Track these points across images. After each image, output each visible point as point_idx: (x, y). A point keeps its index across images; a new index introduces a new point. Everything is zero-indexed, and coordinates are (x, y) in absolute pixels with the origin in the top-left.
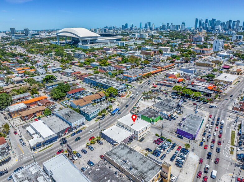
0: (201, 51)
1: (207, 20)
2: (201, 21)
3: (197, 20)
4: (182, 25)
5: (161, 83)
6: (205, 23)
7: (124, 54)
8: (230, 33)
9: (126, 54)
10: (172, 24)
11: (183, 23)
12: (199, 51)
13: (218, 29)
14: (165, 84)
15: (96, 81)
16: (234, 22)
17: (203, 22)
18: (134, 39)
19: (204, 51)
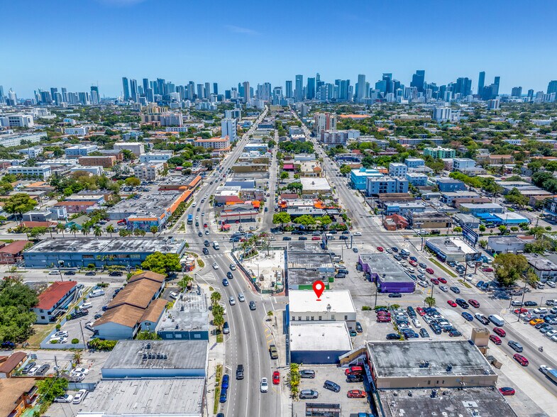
0: (212, 144)
1: (145, 81)
2: (133, 83)
3: (125, 80)
4: (91, 92)
5: (229, 218)
6: (142, 87)
7: (38, 172)
8: (206, 107)
9: (46, 170)
10: (63, 90)
11: (94, 88)
12: (206, 144)
13: (176, 100)
14: (237, 218)
15: (80, 251)
16: (199, 86)
17: (138, 85)
18: (12, 131)
19: (218, 144)
